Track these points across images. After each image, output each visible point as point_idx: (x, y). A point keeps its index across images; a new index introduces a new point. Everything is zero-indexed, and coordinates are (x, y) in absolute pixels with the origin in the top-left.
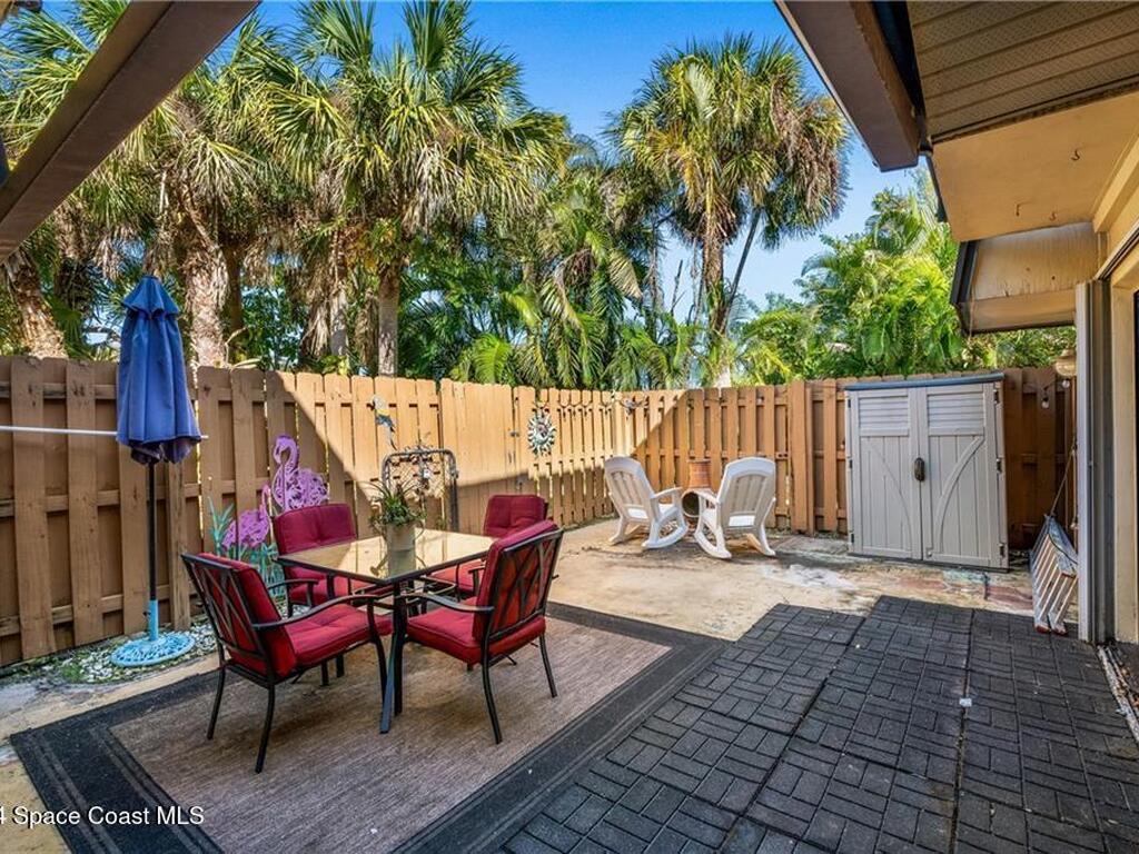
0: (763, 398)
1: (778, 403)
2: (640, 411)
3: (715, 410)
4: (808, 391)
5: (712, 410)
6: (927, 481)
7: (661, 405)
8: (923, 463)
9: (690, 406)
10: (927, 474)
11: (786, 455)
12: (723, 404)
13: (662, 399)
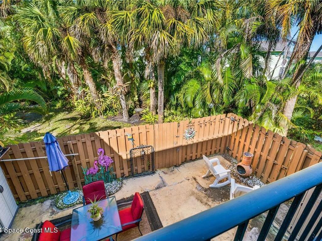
0: (284, 143)
2: (236, 123)
3: (263, 136)
5: (261, 135)
7: (244, 124)
9: (254, 130)
12: (267, 136)
13: (244, 122)
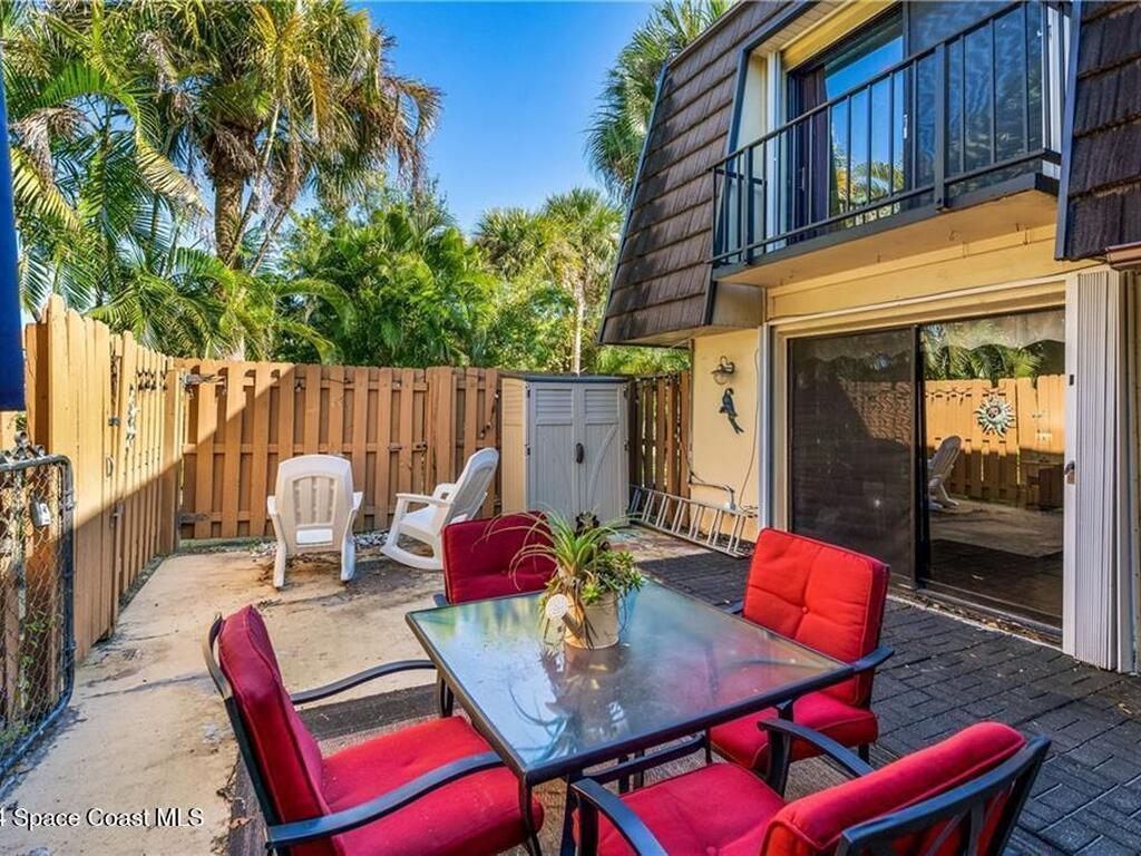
1: (417, 389)
2: (207, 389)
4: (455, 378)
6: (584, 464)
7: (250, 381)
8: (582, 448)
9: (299, 386)
10: (586, 457)
11: (425, 446)
12: (348, 386)
13: (250, 374)
